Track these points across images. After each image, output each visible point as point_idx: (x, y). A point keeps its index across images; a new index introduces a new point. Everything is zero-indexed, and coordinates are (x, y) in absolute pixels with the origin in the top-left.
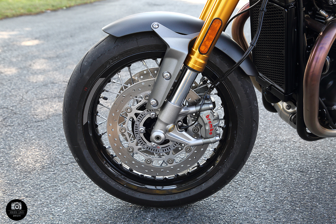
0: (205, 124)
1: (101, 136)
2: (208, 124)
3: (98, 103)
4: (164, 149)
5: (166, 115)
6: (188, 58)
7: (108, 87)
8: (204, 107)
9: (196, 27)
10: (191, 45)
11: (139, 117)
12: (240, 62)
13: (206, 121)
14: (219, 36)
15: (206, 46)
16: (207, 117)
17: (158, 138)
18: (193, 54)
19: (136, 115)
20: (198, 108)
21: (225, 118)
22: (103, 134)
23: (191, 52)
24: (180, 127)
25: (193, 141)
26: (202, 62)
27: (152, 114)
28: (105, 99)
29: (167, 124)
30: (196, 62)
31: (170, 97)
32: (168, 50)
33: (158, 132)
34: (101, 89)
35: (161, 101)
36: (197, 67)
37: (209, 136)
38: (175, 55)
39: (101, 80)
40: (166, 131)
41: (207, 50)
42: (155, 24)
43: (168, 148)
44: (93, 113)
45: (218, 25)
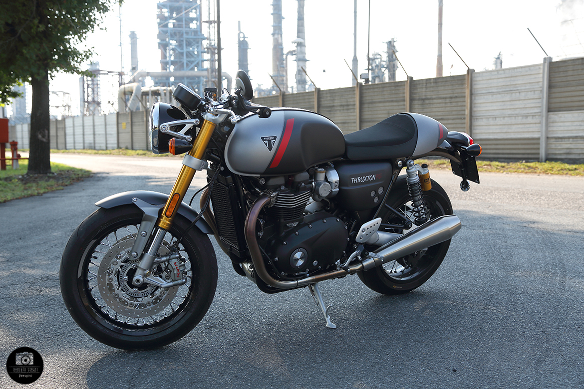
0: (173, 269)
1: (91, 290)
2: (176, 269)
3: (90, 261)
4: (143, 294)
5: (144, 264)
6: (158, 221)
7: (98, 248)
8: (172, 257)
9: (163, 200)
10: (161, 211)
11: (123, 268)
12: (196, 222)
13: (174, 267)
14: (179, 205)
15: (170, 212)
16: (175, 263)
17: (138, 281)
18: (162, 218)
19: (121, 267)
20: (168, 258)
21: (192, 269)
22: (93, 288)
23: (160, 216)
24: (155, 274)
25: (165, 284)
26: (169, 223)
27: (133, 266)
28: (96, 258)
29: (145, 270)
30: (164, 223)
31: (146, 250)
32: (144, 215)
33: (138, 276)
34: (92, 250)
35: (140, 252)
36: (165, 226)
37: (177, 278)
38: (149, 218)
39: (93, 241)
40: (145, 276)
41: (171, 214)
42: (135, 199)
43: (146, 292)
44: (86, 270)
45: (177, 198)
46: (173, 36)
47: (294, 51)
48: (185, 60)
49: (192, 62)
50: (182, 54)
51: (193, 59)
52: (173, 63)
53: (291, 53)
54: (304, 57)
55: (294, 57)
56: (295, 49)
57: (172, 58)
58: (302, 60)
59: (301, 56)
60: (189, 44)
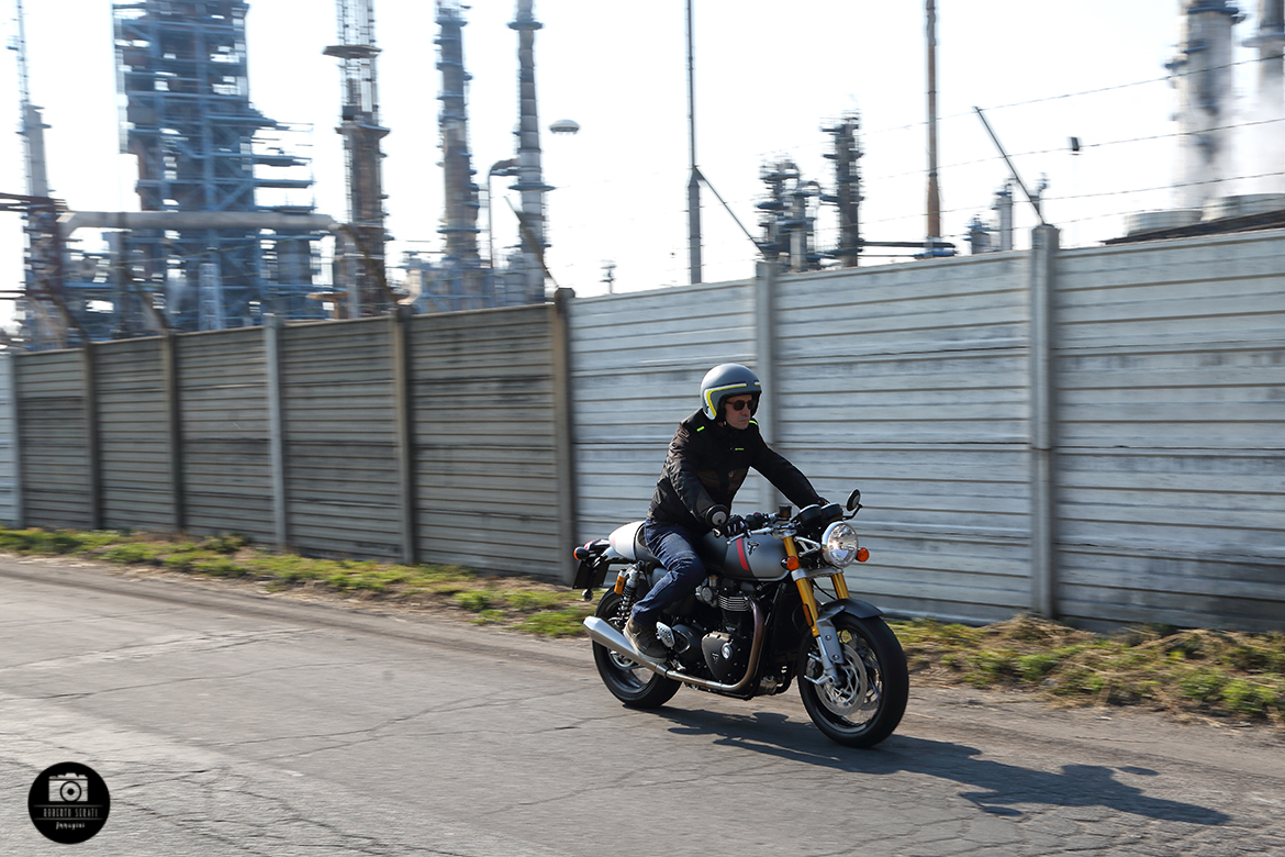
46: (172, 113)
47: (510, 163)
48: (209, 181)
49: (228, 188)
50: (199, 164)
51: (231, 180)
52: (175, 190)
53: (502, 168)
54: (539, 178)
55: (512, 180)
56: (514, 156)
57: (170, 176)
58: (531, 185)
59: (529, 176)
60: (220, 138)
